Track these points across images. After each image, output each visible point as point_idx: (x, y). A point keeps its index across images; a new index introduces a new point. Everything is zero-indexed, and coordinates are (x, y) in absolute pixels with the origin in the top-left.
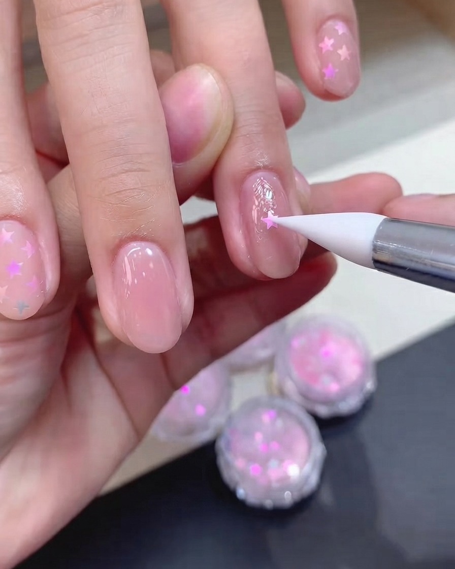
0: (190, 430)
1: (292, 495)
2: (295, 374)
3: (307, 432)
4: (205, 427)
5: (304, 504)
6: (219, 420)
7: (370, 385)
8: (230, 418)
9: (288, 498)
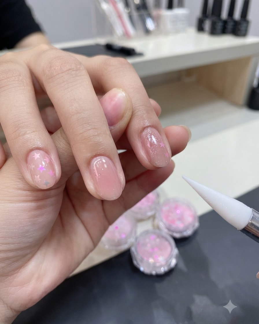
0: (119, 244)
1: (164, 269)
2: (164, 220)
3: (170, 244)
4: (126, 243)
5: (170, 272)
6: (132, 240)
7: (197, 224)
8: (136, 239)
9: (163, 270)
